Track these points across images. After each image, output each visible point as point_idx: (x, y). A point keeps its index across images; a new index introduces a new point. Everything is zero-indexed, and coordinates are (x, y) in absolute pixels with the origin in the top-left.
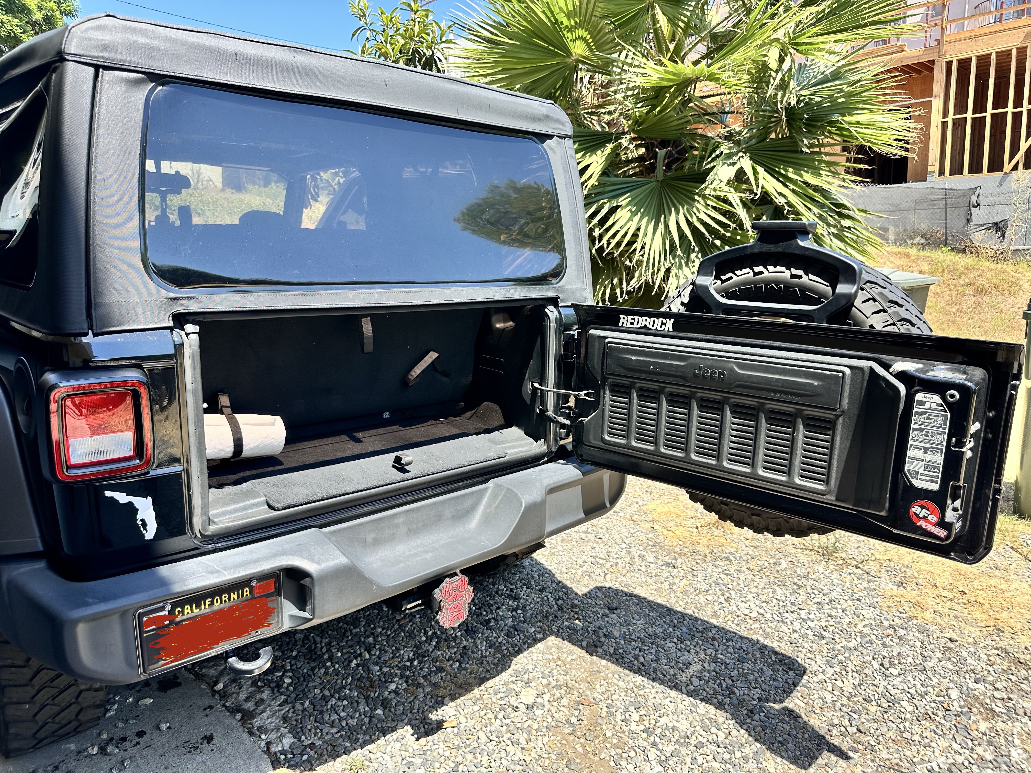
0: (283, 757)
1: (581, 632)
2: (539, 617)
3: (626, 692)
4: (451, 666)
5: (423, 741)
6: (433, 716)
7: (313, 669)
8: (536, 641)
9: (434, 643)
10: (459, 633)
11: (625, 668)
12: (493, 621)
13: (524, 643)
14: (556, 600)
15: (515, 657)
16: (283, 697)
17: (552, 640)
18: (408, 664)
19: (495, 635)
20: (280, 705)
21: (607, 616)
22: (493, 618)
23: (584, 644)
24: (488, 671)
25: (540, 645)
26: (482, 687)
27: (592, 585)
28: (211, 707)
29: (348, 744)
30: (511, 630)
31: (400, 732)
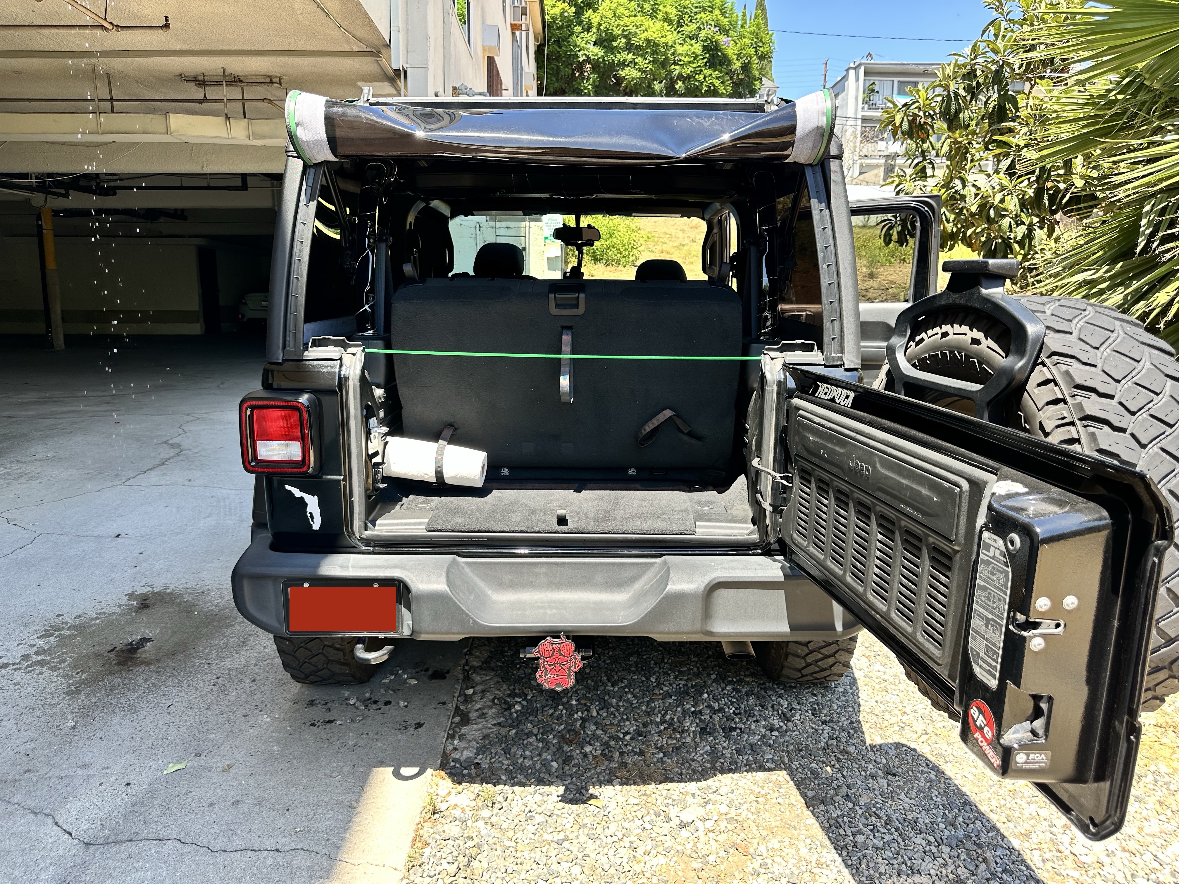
0: (452, 764)
1: (824, 780)
2: (791, 747)
3: (800, 861)
4: (653, 754)
5: (562, 804)
6: (592, 790)
7: (543, 707)
8: (762, 768)
9: (662, 728)
10: (693, 729)
11: (829, 838)
12: (738, 731)
13: (746, 765)
14: (831, 738)
15: (722, 774)
16: (502, 719)
17: (782, 775)
18: (621, 736)
19: (725, 745)
20: (494, 725)
21: (874, 777)
22: (741, 729)
23: (810, 794)
24: (681, 774)
25: (761, 775)
26: (661, 787)
27: (896, 739)
28: (444, 703)
29: (503, 778)
30: (748, 747)
31: (553, 789)
